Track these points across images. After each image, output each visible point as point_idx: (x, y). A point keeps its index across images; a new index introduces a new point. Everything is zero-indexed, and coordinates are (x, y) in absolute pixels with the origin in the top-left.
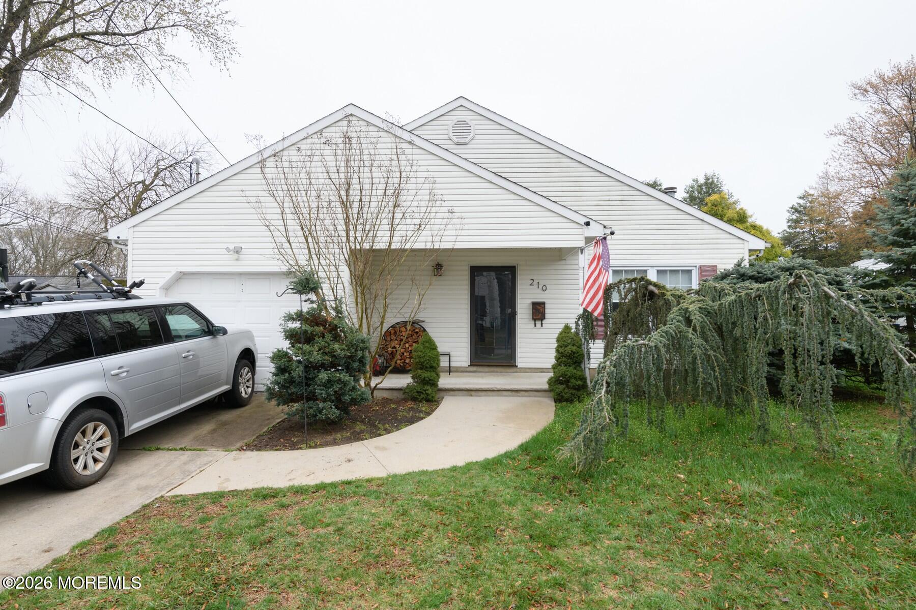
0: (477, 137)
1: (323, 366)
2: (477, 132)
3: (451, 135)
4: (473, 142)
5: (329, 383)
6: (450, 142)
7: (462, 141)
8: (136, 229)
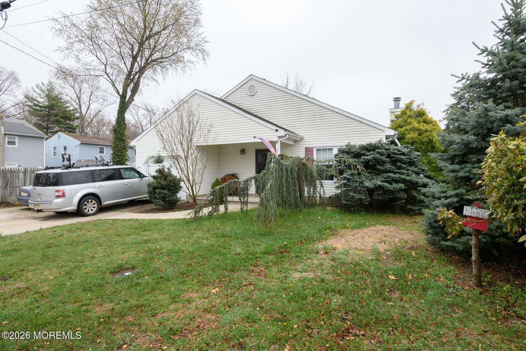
0: (258, 91)
1: (158, 188)
2: (258, 89)
3: (248, 92)
4: (257, 94)
5: (159, 193)
6: (247, 95)
7: (252, 94)
8: (138, 142)
